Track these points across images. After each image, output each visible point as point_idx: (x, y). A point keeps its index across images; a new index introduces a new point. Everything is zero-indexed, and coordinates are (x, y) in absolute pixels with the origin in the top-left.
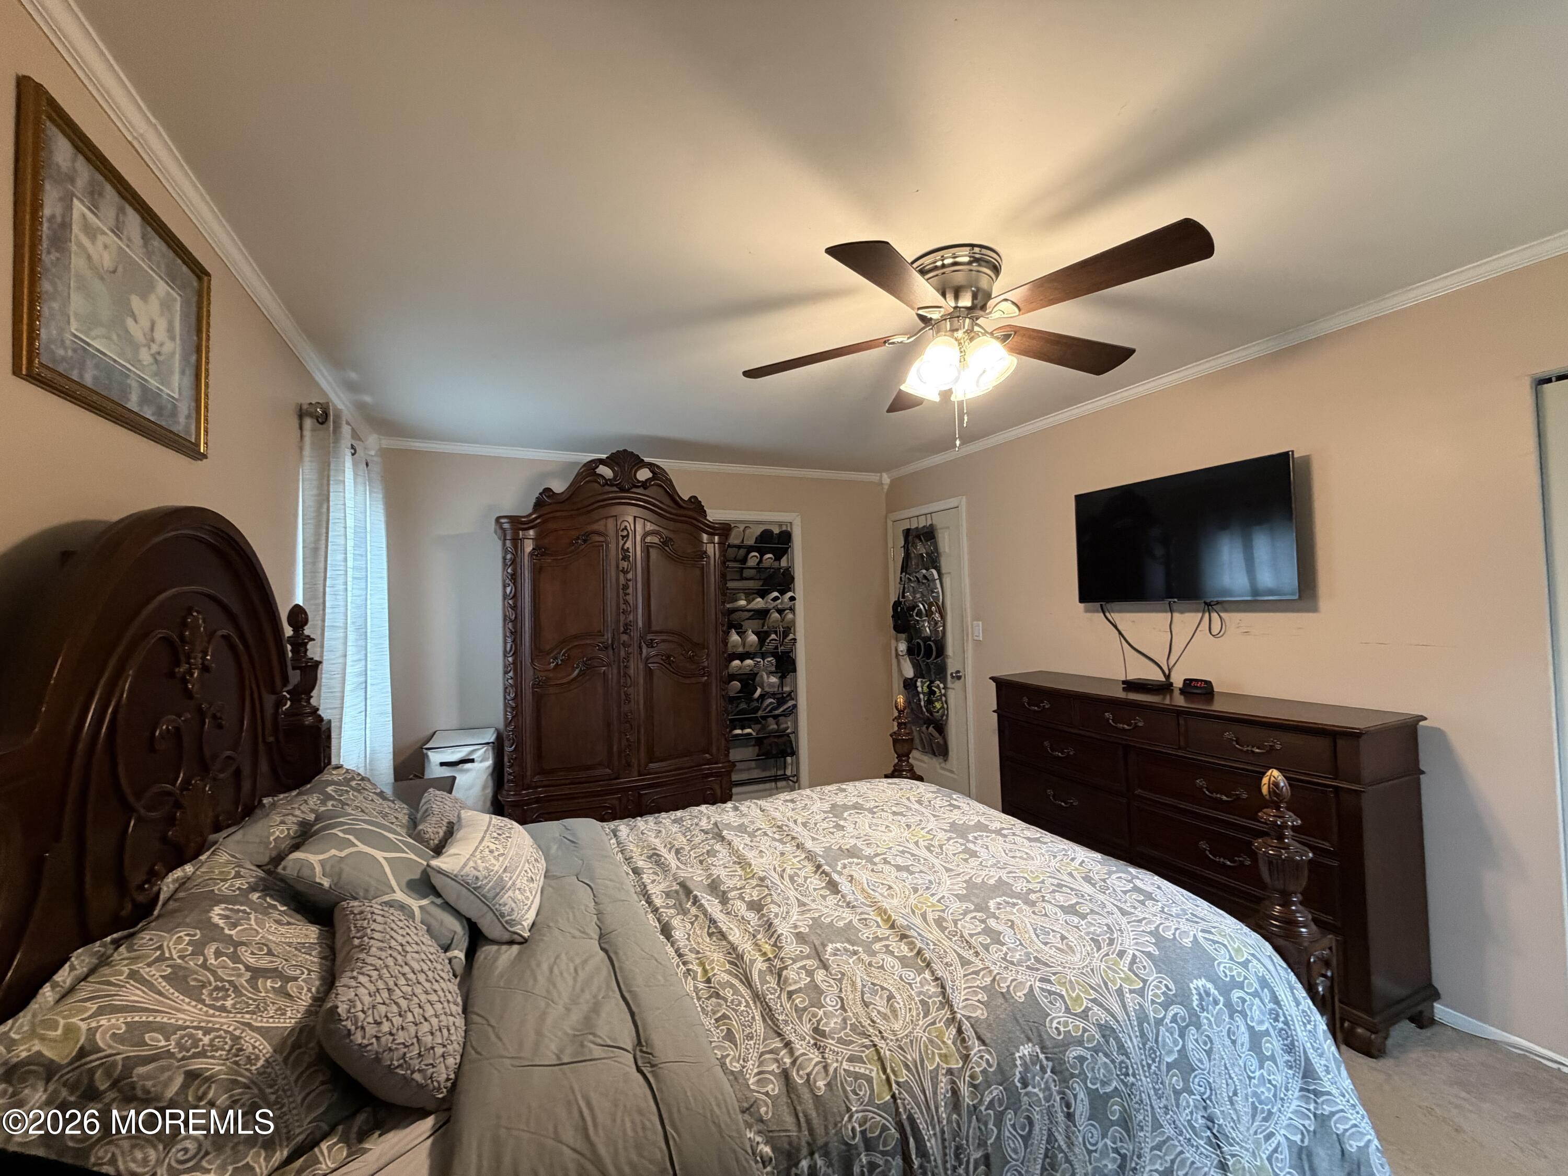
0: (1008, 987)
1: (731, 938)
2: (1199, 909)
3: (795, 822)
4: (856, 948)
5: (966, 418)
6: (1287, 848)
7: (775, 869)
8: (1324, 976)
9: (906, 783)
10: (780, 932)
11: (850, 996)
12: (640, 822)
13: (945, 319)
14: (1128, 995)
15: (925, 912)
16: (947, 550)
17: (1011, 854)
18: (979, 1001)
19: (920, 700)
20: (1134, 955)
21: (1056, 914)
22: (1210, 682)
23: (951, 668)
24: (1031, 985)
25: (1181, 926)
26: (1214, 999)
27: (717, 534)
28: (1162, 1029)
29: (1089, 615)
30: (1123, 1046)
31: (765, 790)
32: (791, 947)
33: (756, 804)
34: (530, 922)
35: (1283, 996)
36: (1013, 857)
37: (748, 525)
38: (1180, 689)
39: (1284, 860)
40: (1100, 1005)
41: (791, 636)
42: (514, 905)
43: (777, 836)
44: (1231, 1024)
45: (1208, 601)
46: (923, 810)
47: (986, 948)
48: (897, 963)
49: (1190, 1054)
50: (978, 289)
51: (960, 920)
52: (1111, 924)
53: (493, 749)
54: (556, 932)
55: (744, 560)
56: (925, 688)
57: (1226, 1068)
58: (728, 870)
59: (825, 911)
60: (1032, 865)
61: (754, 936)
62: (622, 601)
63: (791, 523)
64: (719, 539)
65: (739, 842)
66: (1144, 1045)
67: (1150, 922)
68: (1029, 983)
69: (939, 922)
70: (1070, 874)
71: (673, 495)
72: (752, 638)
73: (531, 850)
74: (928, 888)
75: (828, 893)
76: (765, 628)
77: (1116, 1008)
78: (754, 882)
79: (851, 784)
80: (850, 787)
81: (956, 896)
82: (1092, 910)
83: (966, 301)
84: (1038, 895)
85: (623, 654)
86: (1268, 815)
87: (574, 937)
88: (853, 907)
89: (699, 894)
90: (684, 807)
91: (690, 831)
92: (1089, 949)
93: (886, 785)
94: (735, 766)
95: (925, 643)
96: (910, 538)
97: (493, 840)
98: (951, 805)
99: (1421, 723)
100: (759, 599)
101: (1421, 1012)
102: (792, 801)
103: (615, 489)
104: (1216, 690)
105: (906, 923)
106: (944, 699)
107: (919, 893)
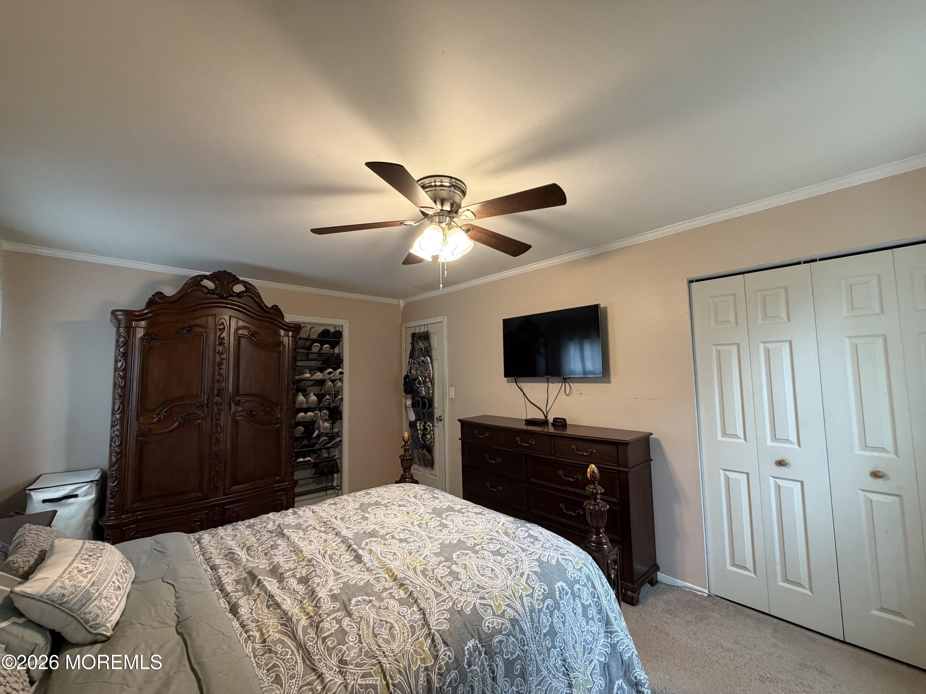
0: (462, 606)
1: (284, 607)
2: (560, 542)
3: (336, 518)
4: (371, 598)
5: (446, 272)
6: (598, 505)
7: (319, 552)
8: (614, 569)
9: (407, 486)
10: (320, 596)
11: (366, 632)
12: (221, 531)
13: (436, 216)
14: (525, 598)
15: (416, 567)
16: (436, 346)
17: (466, 524)
18: (445, 619)
19: (418, 434)
20: (528, 574)
21: (489, 556)
22: (565, 419)
23: (436, 415)
24: (475, 603)
25: (551, 554)
26: (566, 592)
27: (290, 331)
28: (542, 614)
29: (509, 384)
30: (522, 629)
31: (319, 497)
32: (327, 605)
33: (310, 508)
34: (114, 622)
35: (597, 583)
36: (467, 525)
37: (313, 325)
38: (552, 423)
39: (597, 511)
40: (511, 607)
41: (340, 397)
42: (99, 611)
43: (323, 529)
44: (574, 604)
45: (564, 377)
46: (418, 502)
47: (450, 584)
48: (396, 604)
49: (555, 625)
50: (454, 202)
51: (436, 569)
52: (517, 558)
53: (97, 485)
54: (138, 626)
55: (310, 348)
56: (421, 426)
57: (572, 629)
58: (286, 557)
59: (352, 576)
60: (478, 529)
61: (301, 602)
62: (216, 373)
63: (342, 326)
64: (292, 334)
65: (295, 536)
66: (533, 626)
67: (536, 554)
68: (474, 601)
69: (424, 572)
70: (497, 532)
71: (260, 303)
72: (313, 398)
73: (121, 564)
74: (418, 551)
75: (355, 563)
76: (323, 392)
77: (519, 606)
78: (304, 563)
79: (374, 489)
80: (373, 491)
81: (434, 553)
82: (508, 551)
83: (447, 207)
84: (480, 546)
85: (215, 410)
86: (590, 488)
87: (154, 628)
88: (371, 570)
89: (262, 578)
90: (254, 516)
91: (259, 532)
92: (506, 575)
93: (395, 488)
94: (298, 483)
95: (422, 400)
96: (415, 338)
97: (83, 562)
98: (434, 497)
99: (651, 436)
100: (319, 373)
101: (652, 578)
102: (335, 504)
103: (216, 296)
104: (568, 423)
105: (404, 576)
106: (432, 432)
107: (412, 555)
